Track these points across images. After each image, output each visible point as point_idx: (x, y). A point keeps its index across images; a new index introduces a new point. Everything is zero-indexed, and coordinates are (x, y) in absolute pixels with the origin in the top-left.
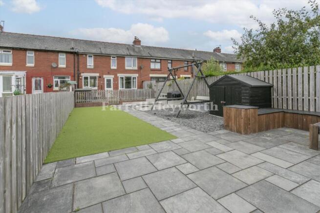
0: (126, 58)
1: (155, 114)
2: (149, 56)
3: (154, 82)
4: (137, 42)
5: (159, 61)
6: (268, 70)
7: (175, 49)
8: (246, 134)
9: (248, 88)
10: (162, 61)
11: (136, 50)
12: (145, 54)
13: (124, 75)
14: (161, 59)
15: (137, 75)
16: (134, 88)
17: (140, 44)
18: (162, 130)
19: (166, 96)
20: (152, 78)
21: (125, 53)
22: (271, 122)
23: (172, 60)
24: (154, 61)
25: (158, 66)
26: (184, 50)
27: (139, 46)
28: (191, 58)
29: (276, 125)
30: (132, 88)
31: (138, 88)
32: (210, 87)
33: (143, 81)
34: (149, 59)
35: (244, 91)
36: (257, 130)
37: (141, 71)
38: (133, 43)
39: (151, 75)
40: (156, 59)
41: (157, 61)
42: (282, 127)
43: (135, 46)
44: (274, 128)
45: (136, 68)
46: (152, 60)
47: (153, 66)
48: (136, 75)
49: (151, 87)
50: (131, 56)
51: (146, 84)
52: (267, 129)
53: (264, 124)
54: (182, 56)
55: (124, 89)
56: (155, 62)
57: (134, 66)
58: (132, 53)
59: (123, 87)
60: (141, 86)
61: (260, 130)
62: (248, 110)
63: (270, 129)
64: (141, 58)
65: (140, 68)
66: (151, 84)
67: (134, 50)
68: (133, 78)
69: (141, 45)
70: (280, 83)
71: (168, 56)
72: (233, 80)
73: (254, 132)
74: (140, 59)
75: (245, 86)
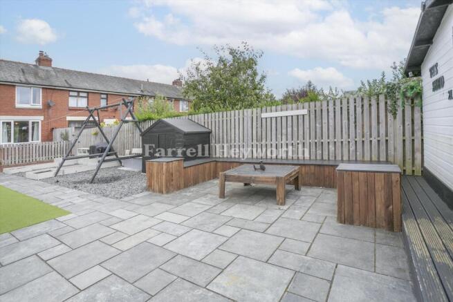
0: (16, 88)
1: (58, 182)
2: (67, 85)
3: (72, 130)
4: (43, 60)
5: (85, 95)
6: (208, 113)
7: (115, 77)
8: (168, 192)
9: (181, 135)
10: (90, 95)
11: (41, 74)
12: (59, 82)
13: (12, 119)
14: (88, 93)
15: (42, 118)
16: (36, 140)
17: (50, 65)
18: (52, 206)
19: (88, 151)
20: (70, 122)
21: (17, 79)
22: (200, 175)
23: (107, 94)
24: (76, 94)
25: (83, 103)
26: (128, 80)
27: (49, 68)
28: (139, 92)
29: (206, 177)
30: (30, 141)
31: (42, 141)
32: (143, 135)
33: (53, 129)
34: (66, 91)
35: (177, 140)
36: (182, 186)
37: (50, 111)
38: (36, 61)
39: (69, 118)
40: (79, 92)
41: (81, 94)
42: (214, 178)
43: (41, 67)
44: (204, 180)
45: (39, 106)
46: (71, 93)
47: (73, 102)
48: (40, 119)
49: (65, 138)
50: (28, 84)
51: (57, 133)
52: (196, 183)
53: (192, 177)
54: (125, 88)
55: (12, 142)
56: (78, 96)
57: (34, 102)
58: (32, 80)
59: (9, 141)
60: (48, 137)
61: (187, 186)
62: (171, 163)
63: (198, 183)
64: (48, 89)
65: (47, 106)
66: (67, 134)
67: (36, 75)
68: (33, 123)
69: (53, 66)
70: (217, 128)
71: (99, 87)
72: (167, 125)
73: (179, 188)
74: (48, 91)
75: (178, 133)
